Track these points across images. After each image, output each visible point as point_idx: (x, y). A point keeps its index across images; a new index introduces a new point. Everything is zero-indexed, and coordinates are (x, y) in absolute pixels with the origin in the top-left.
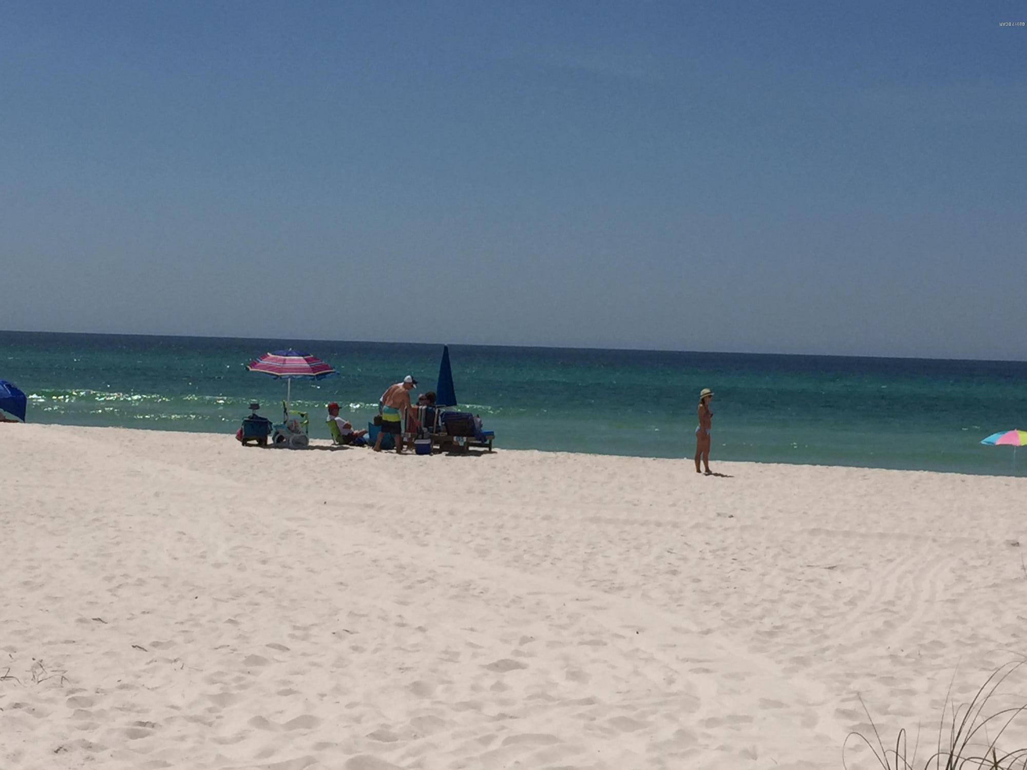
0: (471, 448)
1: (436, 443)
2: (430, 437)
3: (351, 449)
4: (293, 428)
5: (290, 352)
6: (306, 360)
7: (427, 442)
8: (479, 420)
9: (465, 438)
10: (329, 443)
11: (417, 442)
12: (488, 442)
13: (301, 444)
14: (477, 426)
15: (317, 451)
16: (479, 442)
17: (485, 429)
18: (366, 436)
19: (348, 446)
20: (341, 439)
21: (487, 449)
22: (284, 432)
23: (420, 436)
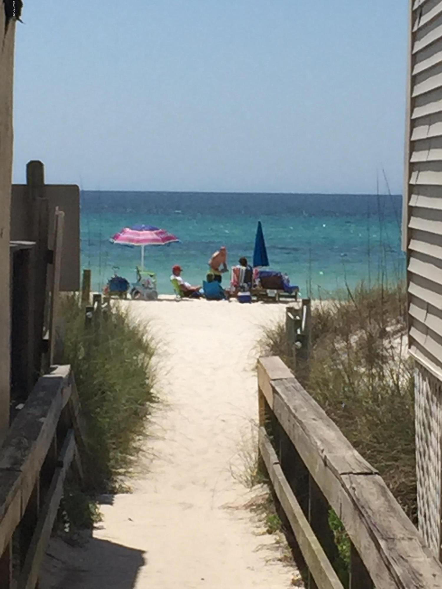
0: (281, 299)
1: (255, 295)
2: (250, 290)
3: (190, 301)
4: (146, 286)
5: (144, 228)
6: (156, 234)
7: (248, 294)
8: (286, 277)
9: (275, 291)
10: (173, 297)
11: (240, 294)
12: (294, 294)
13: (152, 297)
14: (285, 282)
15: (165, 302)
16: (287, 294)
17: (291, 284)
18: (202, 291)
19: (187, 299)
20: (182, 293)
21: (294, 299)
22: (138, 288)
23: (242, 290)
